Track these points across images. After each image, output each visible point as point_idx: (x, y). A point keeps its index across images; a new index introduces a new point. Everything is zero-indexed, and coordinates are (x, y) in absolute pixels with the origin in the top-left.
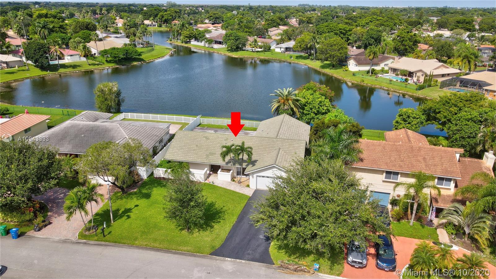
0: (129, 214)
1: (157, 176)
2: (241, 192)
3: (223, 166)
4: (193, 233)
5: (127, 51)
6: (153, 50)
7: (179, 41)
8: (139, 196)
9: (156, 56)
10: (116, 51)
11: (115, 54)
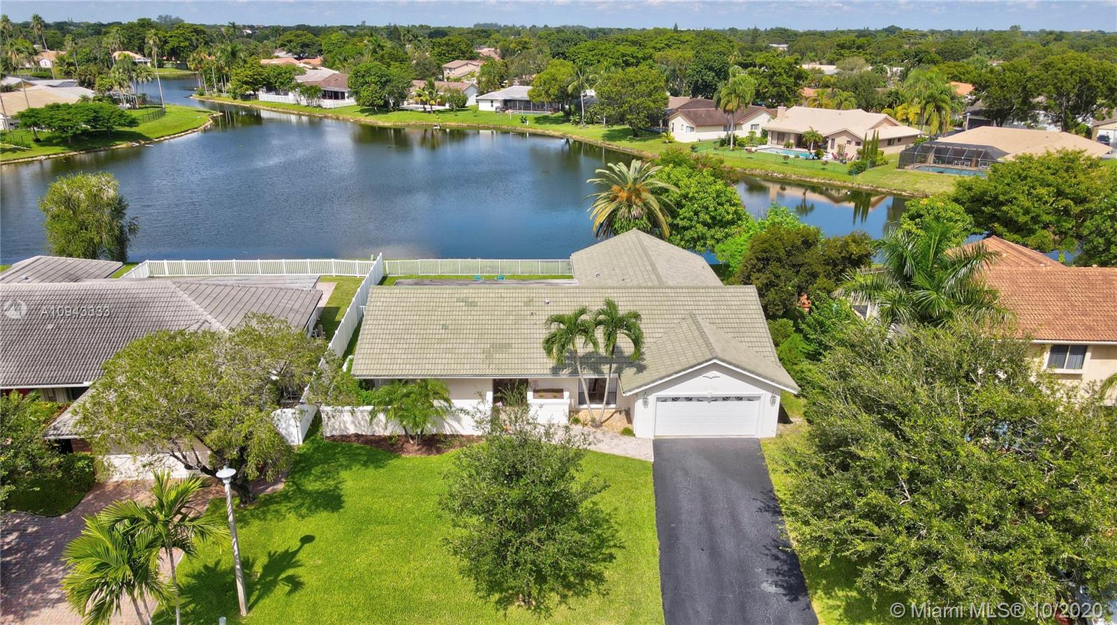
0: (290, 572)
1: (334, 433)
2: (616, 452)
3: (536, 381)
4: (548, 609)
5: (95, 112)
6: (163, 113)
7: (224, 95)
8: (303, 504)
9: (176, 127)
10: (65, 112)
11: (63, 120)
